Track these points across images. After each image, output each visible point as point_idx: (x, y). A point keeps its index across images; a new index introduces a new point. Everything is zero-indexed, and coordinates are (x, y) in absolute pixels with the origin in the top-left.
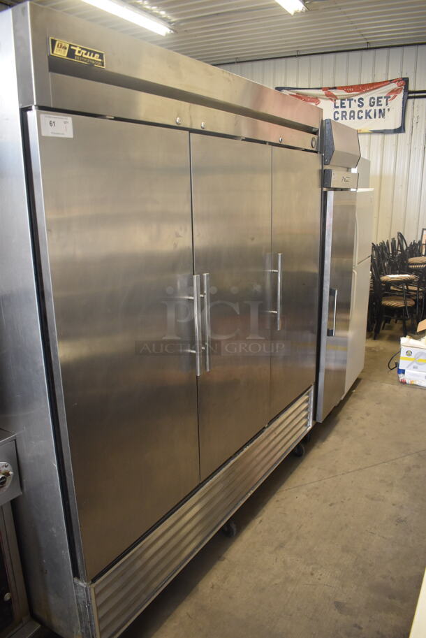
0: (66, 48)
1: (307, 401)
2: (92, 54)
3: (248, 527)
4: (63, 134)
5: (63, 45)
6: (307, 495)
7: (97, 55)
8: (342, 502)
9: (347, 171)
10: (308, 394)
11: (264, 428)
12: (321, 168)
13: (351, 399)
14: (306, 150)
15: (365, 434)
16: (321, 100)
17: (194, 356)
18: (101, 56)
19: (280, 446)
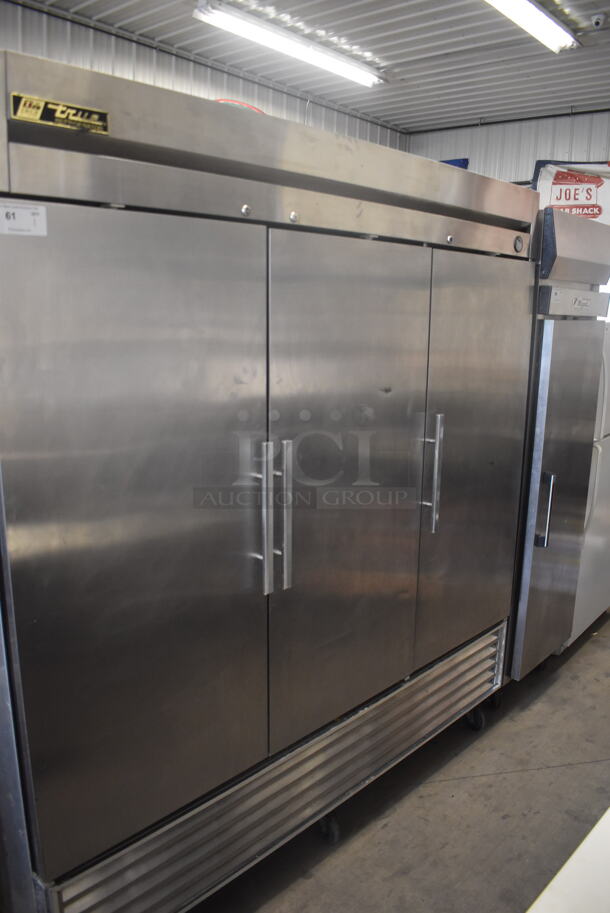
0: (38, 108)
1: (494, 644)
2: (86, 114)
3: (364, 831)
4: (29, 231)
5: (34, 103)
6: (471, 795)
7: (96, 117)
8: (524, 815)
9: (591, 289)
10: (496, 634)
11: (403, 681)
12: (533, 283)
13: (588, 647)
14: (503, 256)
15: (594, 708)
16: (604, 180)
17: (259, 564)
18: (103, 117)
19: (436, 711)
